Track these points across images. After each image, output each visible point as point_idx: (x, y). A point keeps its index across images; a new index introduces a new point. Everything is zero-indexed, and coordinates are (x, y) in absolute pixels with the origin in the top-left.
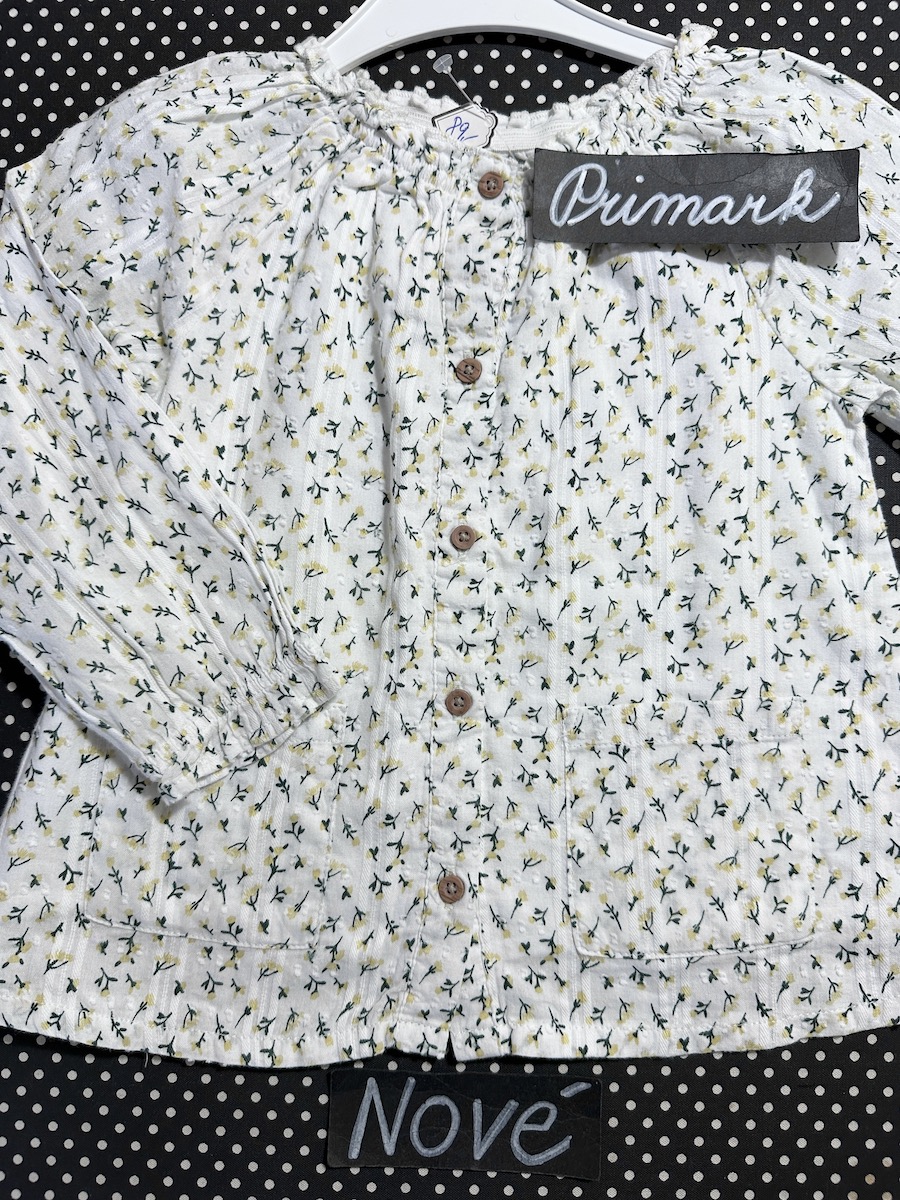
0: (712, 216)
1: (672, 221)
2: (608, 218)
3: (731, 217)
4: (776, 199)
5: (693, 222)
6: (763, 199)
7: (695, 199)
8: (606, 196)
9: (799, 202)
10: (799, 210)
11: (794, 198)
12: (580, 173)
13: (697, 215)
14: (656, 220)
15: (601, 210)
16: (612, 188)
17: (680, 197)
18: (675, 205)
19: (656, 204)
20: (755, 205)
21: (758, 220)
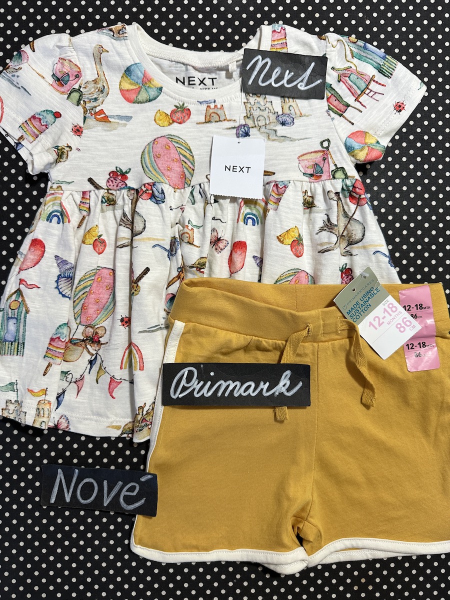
0: (245, 391)
1: (226, 395)
2: (197, 393)
3: (253, 392)
4: (274, 383)
5: (236, 395)
6: (268, 384)
7: (238, 383)
8: (197, 382)
9: (284, 386)
10: (284, 390)
11: (281, 383)
12: (185, 372)
13: (238, 391)
14: (219, 394)
15: (194, 389)
16: (199, 379)
17: (230, 382)
18: (228, 386)
19: (220, 386)
20: (264, 386)
21: (265, 394)
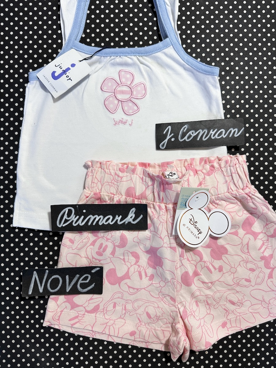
0: (106, 222)
1: (94, 224)
2: (75, 224)
3: (112, 221)
4: (125, 216)
5: (100, 224)
6: (121, 217)
7: (101, 217)
8: (74, 217)
9: (131, 217)
10: (131, 220)
11: (129, 216)
12: (66, 210)
13: (101, 222)
14: (90, 224)
15: (73, 221)
16: (76, 214)
17: (97, 216)
18: (95, 219)
19: (90, 218)
20: (118, 218)
21: (119, 223)
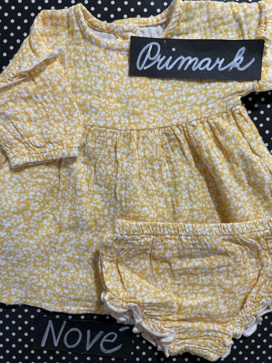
0: (202, 66)
1: (185, 69)
2: (160, 66)
3: (210, 67)
4: (229, 60)
5: (194, 69)
6: (223, 60)
7: (196, 59)
8: (159, 57)
9: (238, 62)
10: (237, 65)
11: (236, 59)
12: (149, 47)
13: (196, 66)
14: (179, 68)
15: (157, 63)
16: (162, 54)
17: (190, 58)
18: (187, 61)
19: (180, 60)
20: (220, 62)
21: (220, 69)
